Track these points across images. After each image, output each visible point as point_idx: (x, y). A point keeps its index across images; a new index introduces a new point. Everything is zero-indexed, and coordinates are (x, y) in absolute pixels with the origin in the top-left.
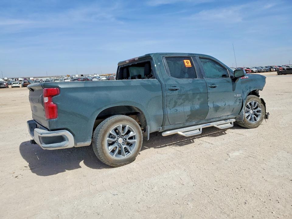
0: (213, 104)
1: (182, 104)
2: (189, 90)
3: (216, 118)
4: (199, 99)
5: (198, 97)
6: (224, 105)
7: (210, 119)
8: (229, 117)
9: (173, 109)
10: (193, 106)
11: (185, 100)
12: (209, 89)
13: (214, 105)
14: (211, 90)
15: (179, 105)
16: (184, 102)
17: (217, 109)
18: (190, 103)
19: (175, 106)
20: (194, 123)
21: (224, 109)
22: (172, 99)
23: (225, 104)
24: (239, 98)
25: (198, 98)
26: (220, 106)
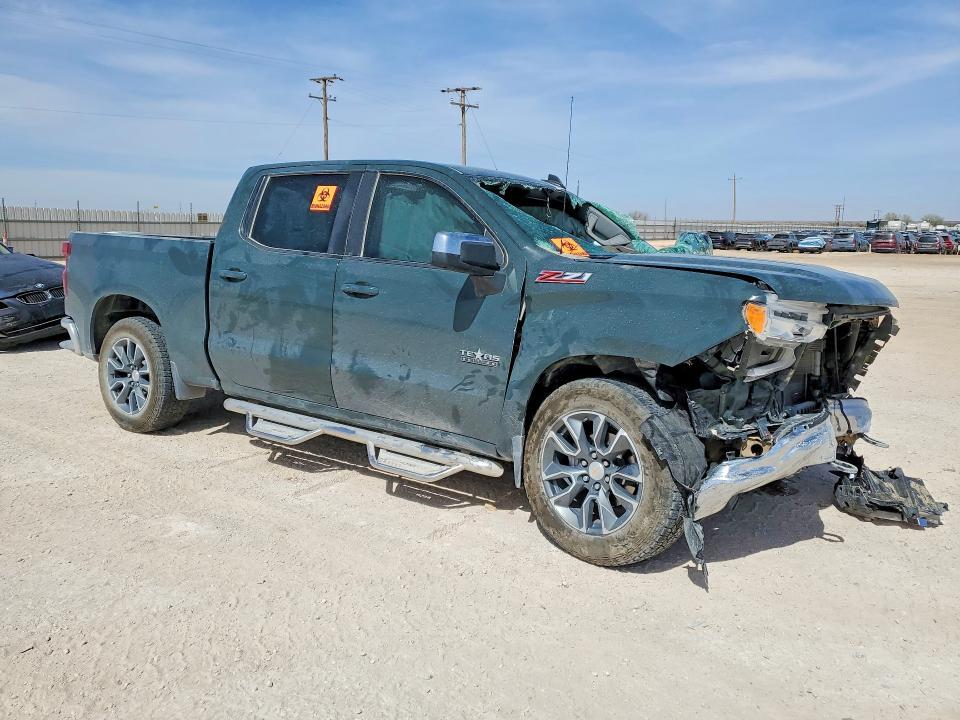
0: (354, 359)
1: (249, 327)
2: (273, 289)
3: (386, 420)
4: (301, 326)
5: (297, 316)
6: (401, 378)
7: (360, 415)
8: (453, 440)
9: (226, 336)
10: (281, 346)
11: (259, 317)
12: (341, 300)
13: (354, 363)
14: (344, 305)
15: (242, 329)
16: (257, 324)
17: (366, 380)
18: (273, 330)
19: (231, 328)
20: (302, 406)
21: (399, 393)
22: (225, 305)
23: (408, 376)
24: (485, 371)
25: (298, 322)
26: (380, 374)
